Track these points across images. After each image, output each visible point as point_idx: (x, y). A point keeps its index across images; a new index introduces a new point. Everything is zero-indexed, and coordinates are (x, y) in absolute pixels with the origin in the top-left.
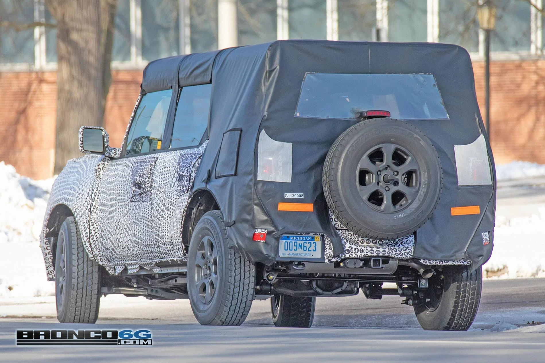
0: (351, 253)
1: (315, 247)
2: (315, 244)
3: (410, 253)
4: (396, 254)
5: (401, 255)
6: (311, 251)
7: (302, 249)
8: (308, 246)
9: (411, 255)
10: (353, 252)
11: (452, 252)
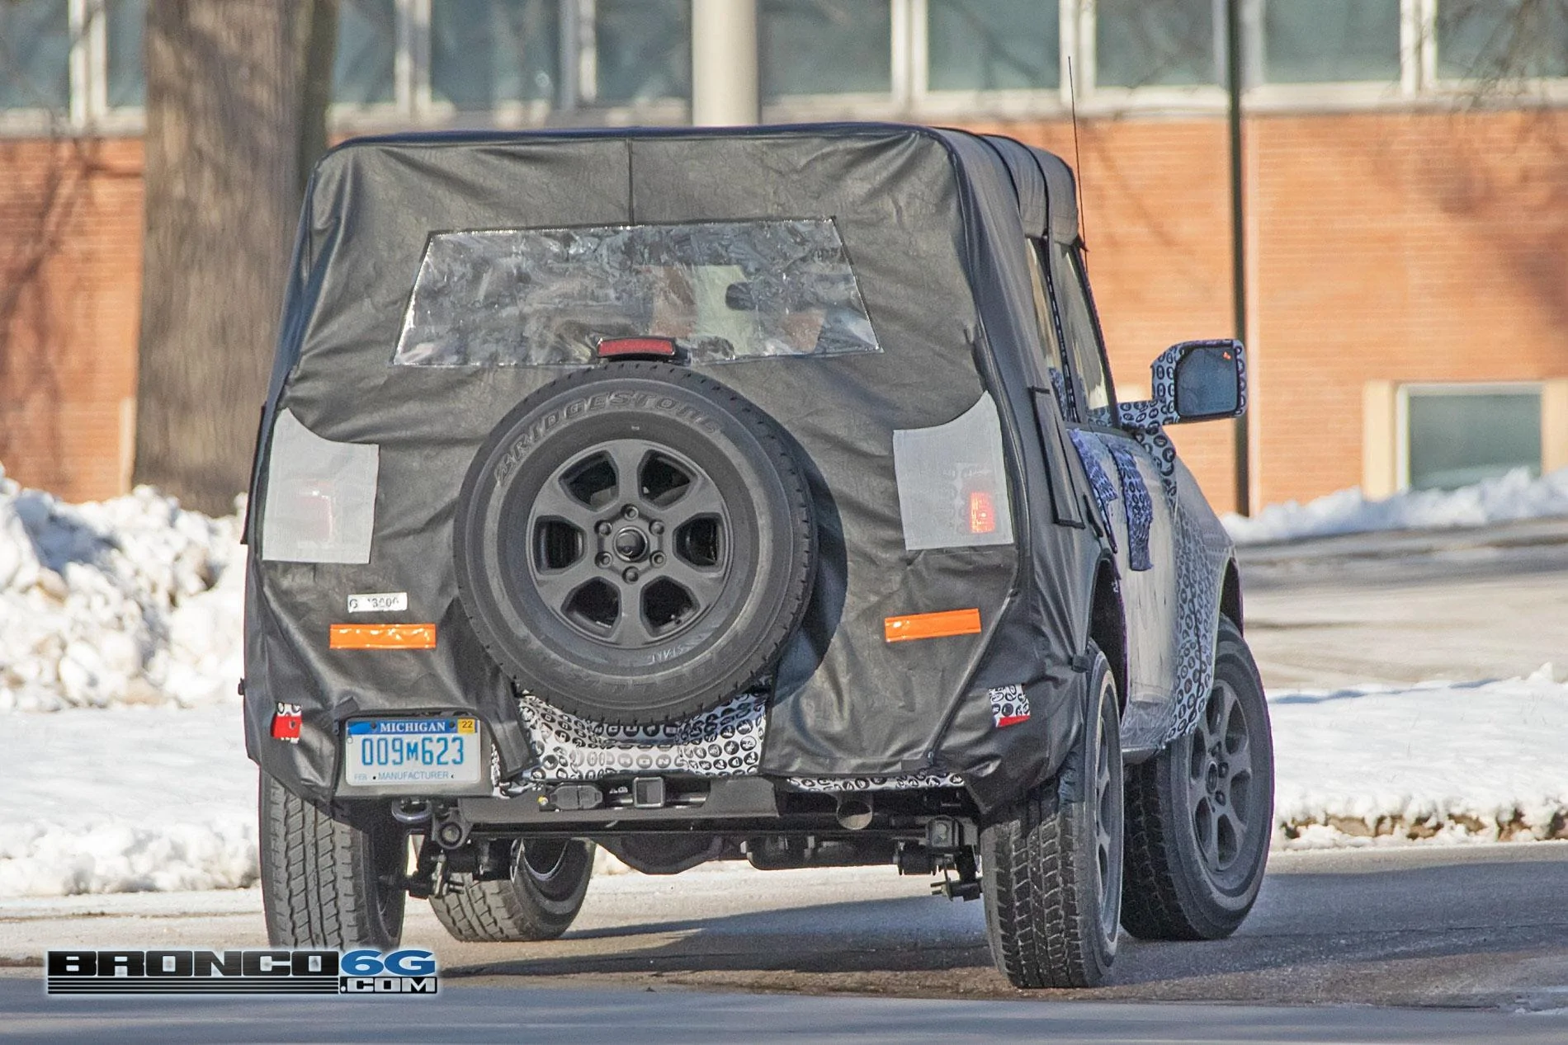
0: (559, 766)
1: (460, 751)
2: (458, 742)
3: (750, 761)
4: (704, 766)
5: (718, 766)
6: (446, 763)
7: (417, 759)
8: (438, 749)
9: (755, 766)
10: (565, 765)
11: (889, 752)
